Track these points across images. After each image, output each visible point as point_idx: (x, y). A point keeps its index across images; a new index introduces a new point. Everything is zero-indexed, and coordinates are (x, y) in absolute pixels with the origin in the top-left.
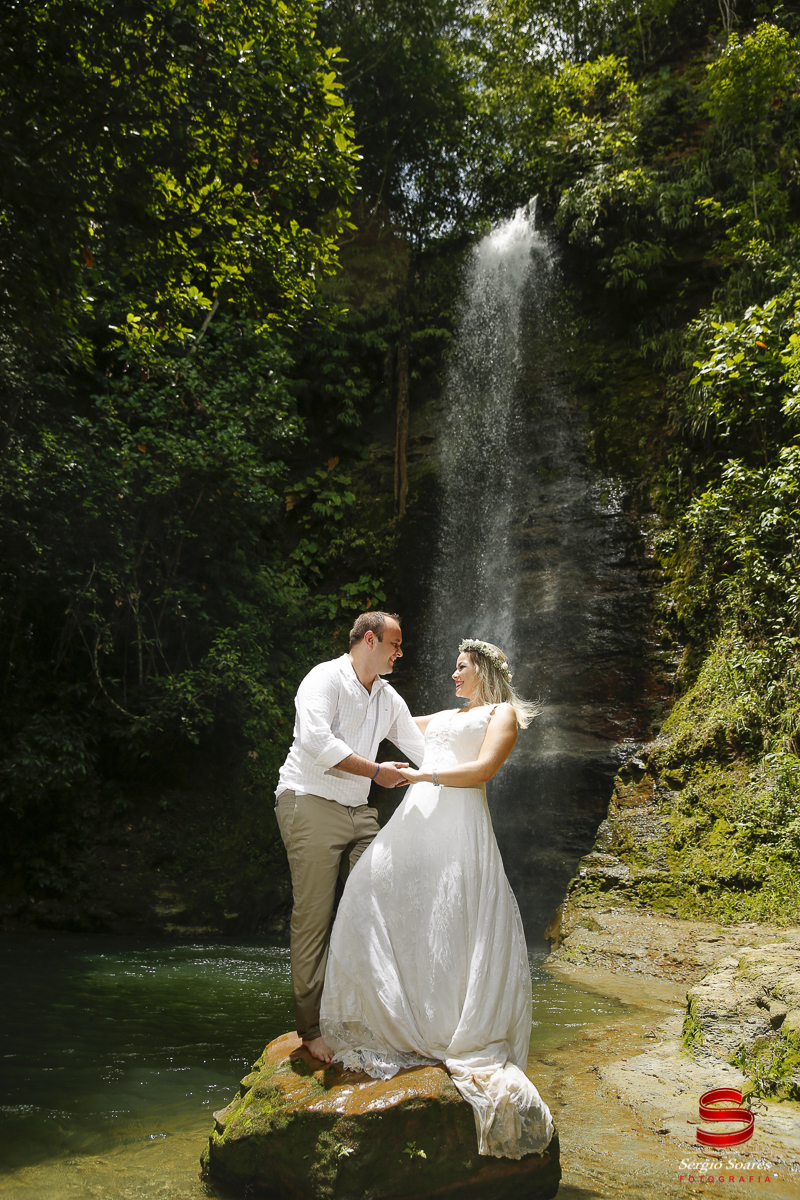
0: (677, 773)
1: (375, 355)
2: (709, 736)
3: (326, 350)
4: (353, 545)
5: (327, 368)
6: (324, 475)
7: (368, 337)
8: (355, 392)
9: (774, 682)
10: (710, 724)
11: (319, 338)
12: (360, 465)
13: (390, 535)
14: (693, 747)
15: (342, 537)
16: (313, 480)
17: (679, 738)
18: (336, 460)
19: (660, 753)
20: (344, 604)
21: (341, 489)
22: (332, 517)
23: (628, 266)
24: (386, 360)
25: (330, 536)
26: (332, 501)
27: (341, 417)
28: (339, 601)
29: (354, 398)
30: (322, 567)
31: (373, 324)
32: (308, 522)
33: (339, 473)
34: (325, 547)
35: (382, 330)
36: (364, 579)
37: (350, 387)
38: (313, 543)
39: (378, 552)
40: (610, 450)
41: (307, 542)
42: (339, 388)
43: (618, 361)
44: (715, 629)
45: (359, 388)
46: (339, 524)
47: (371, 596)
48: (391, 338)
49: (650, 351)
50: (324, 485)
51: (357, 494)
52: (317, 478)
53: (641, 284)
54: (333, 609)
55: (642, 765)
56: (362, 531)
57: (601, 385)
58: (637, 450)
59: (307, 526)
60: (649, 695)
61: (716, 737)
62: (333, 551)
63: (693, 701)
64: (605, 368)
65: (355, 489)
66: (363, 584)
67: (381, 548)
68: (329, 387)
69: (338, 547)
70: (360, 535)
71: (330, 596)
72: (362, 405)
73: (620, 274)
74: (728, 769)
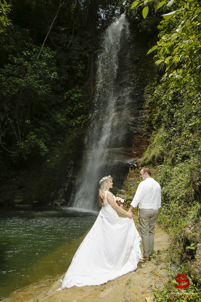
1: (86, 58)
2: (151, 158)
3: (73, 57)
4: (80, 107)
5: (74, 62)
6: (74, 90)
7: (84, 53)
8: (81, 68)
9: (169, 142)
10: (152, 155)
11: (72, 54)
12: (83, 87)
13: (88, 104)
14: (147, 161)
15: (78, 105)
16: (71, 91)
17: (144, 158)
18: (78, 86)
19: (139, 162)
20: (77, 122)
21: (78, 93)
22: (75, 100)
23: (146, 24)
24: (89, 59)
25: (75, 105)
26: (75, 96)
27: (78, 74)
28: (76, 121)
29: (81, 70)
30: (73, 113)
31: (85, 50)
32: (70, 102)
33: (78, 89)
34: (74, 107)
35: (87, 51)
36: (82, 116)
37: (80, 67)
38: (71, 107)
40: (140, 78)
41: (70, 107)
42: (77, 67)
44: (159, 126)
45: (82, 67)
46: (77, 102)
47: (84, 120)
48: (90, 53)
50: (74, 92)
51: (82, 94)
52: (72, 91)
53: (149, 30)
54: (74, 123)
55: (136, 165)
56: (82, 103)
57: (140, 60)
58: (147, 77)
59: (69, 103)
60: (143, 145)
61: (153, 158)
62: (75, 109)
63: (150, 147)
64: (140, 56)
65: (82, 93)
66: (82, 117)
67: (86, 107)
68: (74, 67)
69: (77, 108)
70: (82, 105)
71: (74, 120)
72: (83, 71)
73: (143, 27)
74: (155, 168)
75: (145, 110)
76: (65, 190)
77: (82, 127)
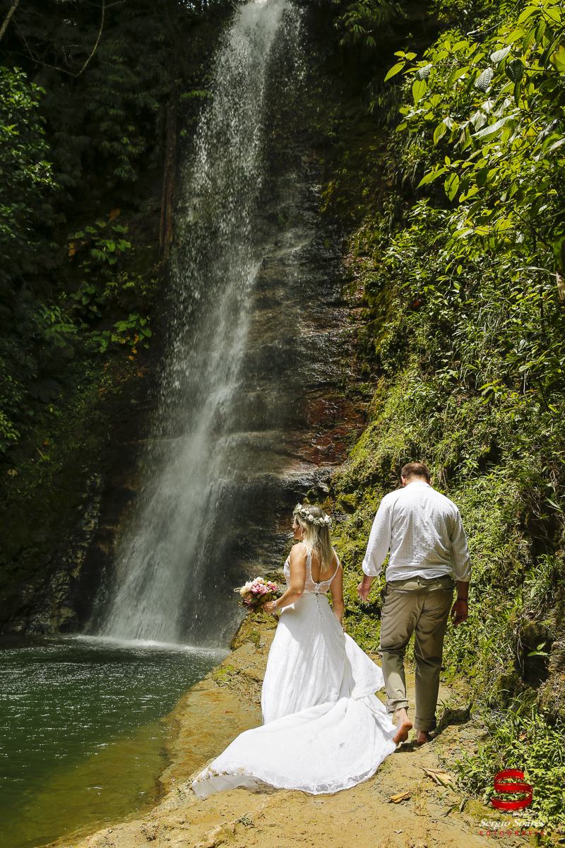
0: (351, 498)
1: (148, 115)
2: (378, 464)
3: (102, 108)
4: (125, 287)
5: (104, 126)
6: (103, 225)
7: (141, 98)
8: (130, 148)
9: (436, 414)
10: (380, 453)
11: (97, 98)
12: (138, 216)
13: (155, 278)
14: (365, 474)
15: (116, 281)
16: (92, 228)
17: (355, 464)
18: (118, 212)
19: (339, 478)
20: (114, 338)
21: (118, 237)
22: (107, 261)
23: (360, 22)
24: (158, 120)
25: (105, 279)
26: (107, 248)
27: (117, 171)
28: (110, 337)
29: (130, 155)
30: (100, 306)
31: (147, 85)
32: (88, 266)
33: (118, 223)
34: (102, 287)
35: (154, 91)
36: (132, 318)
37: (126, 145)
38: (93, 286)
39: (144, 293)
40: (339, 200)
41: (87, 285)
42: (116, 145)
43: (352, 118)
44: (402, 363)
45: (135, 145)
46: (115, 268)
47: (139, 332)
48: (163, 98)
49: (377, 107)
50: (103, 234)
51: (133, 243)
52: (97, 227)
53: (371, 41)
54: (105, 344)
55: (326, 489)
56: (133, 274)
57: (336, 140)
58: (361, 200)
59: (87, 270)
60: (348, 423)
61: (383, 465)
62: (107, 292)
63: (373, 430)
64: (339, 125)
65: (131, 237)
66: (132, 322)
67: (147, 290)
68: (106, 144)
69: (113, 289)
70: (131, 279)
71: (104, 333)
72: (139, 162)
73: (351, 30)
75: (353, 308)
76: (72, 578)
77: (131, 358)
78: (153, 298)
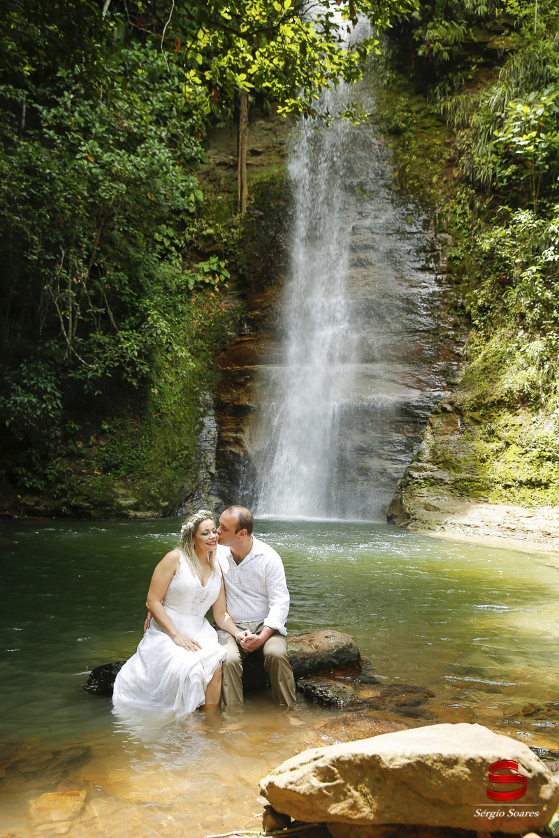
0: (476, 415)
2: (502, 393)
4: (204, 233)
13: (235, 228)
14: (489, 399)
15: (194, 226)
17: (478, 392)
19: (464, 401)
20: (200, 278)
23: (438, 40)
25: (184, 224)
28: (196, 276)
30: (177, 247)
34: (181, 230)
36: (214, 260)
38: (170, 229)
39: (225, 240)
40: (411, 182)
41: (165, 228)
43: (417, 112)
46: (192, 215)
47: (219, 273)
49: (445, 109)
54: (192, 283)
55: (449, 408)
56: (211, 222)
57: (405, 130)
58: (431, 184)
61: (506, 395)
62: (187, 236)
64: (407, 117)
66: (213, 264)
67: (228, 238)
69: (191, 233)
70: (210, 226)
75: (438, 274)
77: (213, 294)
78: (233, 245)
